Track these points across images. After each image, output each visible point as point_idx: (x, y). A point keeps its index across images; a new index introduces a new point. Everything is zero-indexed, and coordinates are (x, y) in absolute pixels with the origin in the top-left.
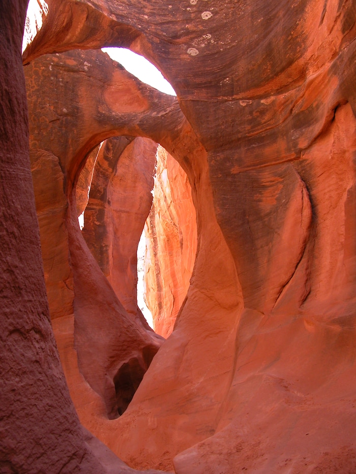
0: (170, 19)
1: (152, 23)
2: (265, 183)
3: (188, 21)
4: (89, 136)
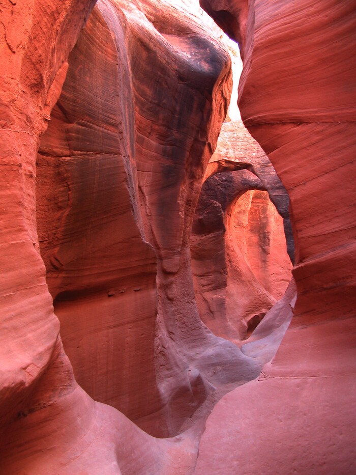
4: (237, 191)
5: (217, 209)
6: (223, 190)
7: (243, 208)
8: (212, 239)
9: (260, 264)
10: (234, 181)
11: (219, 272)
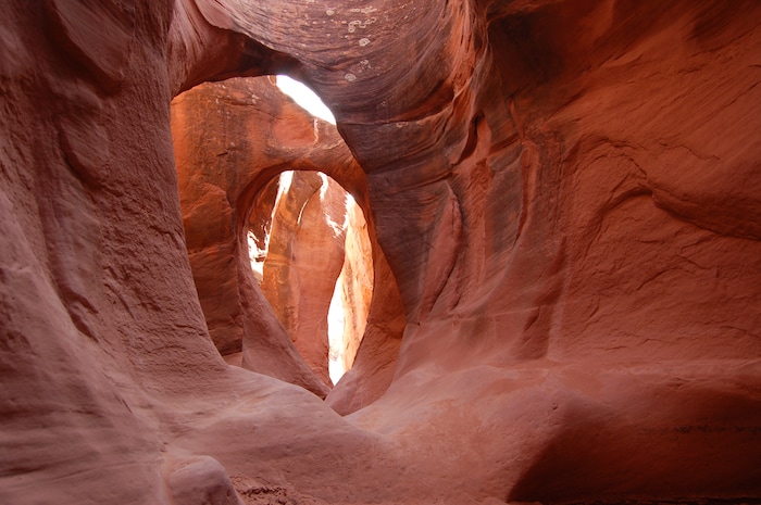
0: (328, 47)
1: (309, 51)
2: (423, 201)
3: (346, 48)
4: (258, 170)
5: (220, 200)
6: (231, 166)
8: (211, 258)
10: (251, 150)
11: (225, 322)
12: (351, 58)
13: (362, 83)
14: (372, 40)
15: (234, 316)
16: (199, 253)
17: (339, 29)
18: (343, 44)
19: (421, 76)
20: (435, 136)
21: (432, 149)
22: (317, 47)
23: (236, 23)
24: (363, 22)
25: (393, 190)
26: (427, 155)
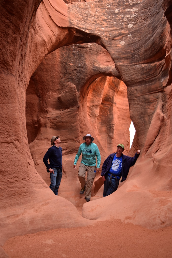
0: (114, 29)
1: (105, 31)
2: (151, 100)
3: (122, 29)
4: (89, 76)
5: (73, 89)
6: (78, 75)
7: (96, 103)
8: (68, 113)
9: (107, 145)
10: (87, 68)
11: (73, 140)
12: (124, 34)
13: (127, 46)
14: (134, 25)
15: (76, 138)
16: (64, 111)
17: (120, 19)
18: (121, 27)
19: (153, 44)
20: (158, 71)
21: (157, 77)
22: (109, 29)
23: (71, 23)
24: (131, 15)
25: (138, 95)
26: (154, 80)
